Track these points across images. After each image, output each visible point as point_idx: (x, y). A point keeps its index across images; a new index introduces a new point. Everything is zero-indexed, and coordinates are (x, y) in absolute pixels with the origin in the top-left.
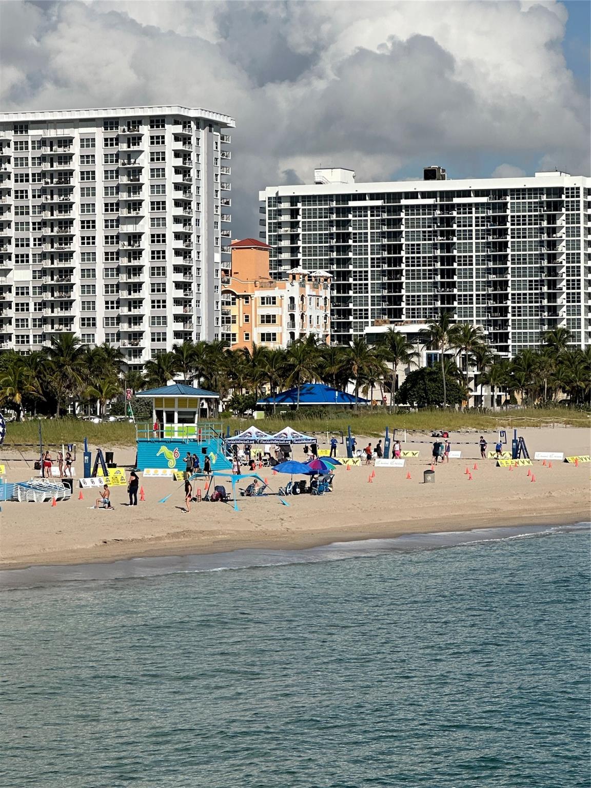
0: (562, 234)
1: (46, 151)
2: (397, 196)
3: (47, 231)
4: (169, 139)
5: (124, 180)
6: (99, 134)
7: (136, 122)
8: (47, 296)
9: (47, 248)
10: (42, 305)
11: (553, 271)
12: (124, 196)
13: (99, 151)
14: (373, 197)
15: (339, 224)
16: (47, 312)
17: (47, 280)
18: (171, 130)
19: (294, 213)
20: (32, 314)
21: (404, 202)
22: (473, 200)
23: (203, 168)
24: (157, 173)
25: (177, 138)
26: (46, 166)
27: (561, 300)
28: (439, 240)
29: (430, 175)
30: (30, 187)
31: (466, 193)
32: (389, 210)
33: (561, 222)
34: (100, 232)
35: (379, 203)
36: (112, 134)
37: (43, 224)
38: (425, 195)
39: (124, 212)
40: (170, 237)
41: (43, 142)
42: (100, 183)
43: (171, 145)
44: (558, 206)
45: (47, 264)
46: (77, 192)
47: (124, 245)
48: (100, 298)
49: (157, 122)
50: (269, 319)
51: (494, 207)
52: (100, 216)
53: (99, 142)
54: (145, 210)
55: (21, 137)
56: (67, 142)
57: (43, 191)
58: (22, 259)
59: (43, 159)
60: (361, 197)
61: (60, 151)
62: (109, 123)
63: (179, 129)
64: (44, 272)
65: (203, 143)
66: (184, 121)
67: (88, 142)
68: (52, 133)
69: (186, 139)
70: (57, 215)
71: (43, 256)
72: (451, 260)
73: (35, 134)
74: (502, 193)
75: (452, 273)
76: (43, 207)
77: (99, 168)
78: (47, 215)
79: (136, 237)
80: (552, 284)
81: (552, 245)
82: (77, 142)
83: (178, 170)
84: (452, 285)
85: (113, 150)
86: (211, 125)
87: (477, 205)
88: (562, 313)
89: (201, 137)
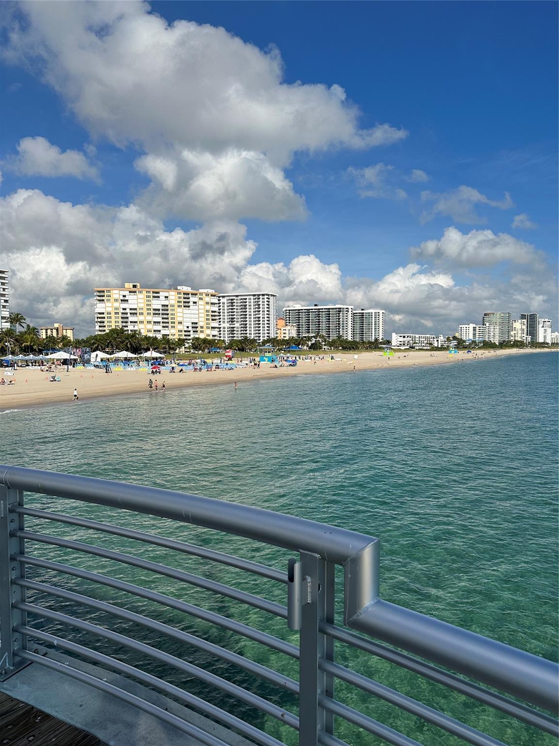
0: (341, 317)
1: (242, 301)
2: (309, 310)
3: (242, 316)
4: (265, 298)
5: (257, 306)
6: (252, 297)
7: (259, 295)
8: (242, 329)
9: (242, 319)
10: (241, 331)
11: (339, 324)
12: (257, 310)
13: (252, 301)
14: (305, 310)
15: (298, 315)
17: (242, 326)
19: (289, 313)
20: (239, 332)
21: (311, 311)
22: (324, 310)
23: (272, 304)
24: (263, 305)
25: (267, 298)
26: (242, 304)
27: (341, 330)
28: (317, 318)
29: (316, 305)
30: (239, 308)
31: (322, 309)
32: (308, 312)
33: (341, 314)
34: (252, 316)
36: (255, 297)
38: (315, 309)
39: (257, 313)
40: (266, 318)
41: (241, 299)
42: (252, 307)
43: (266, 300)
44: (340, 311)
45: (242, 323)
46: (248, 309)
47: (257, 319)
48: (252, 329)
49: (263, 295)
50: (285, 333)
51: (328, 311)
52: (252, 313)
53: (252, 299)
54: (261, 312)
55: (237, 298)
56: (246, 299)
57: (241, 309)
58: (237, 322)
60: (302, 310)
61: (245, 301)
62: (254, 295)
63: (267, 296)
65: (272, 299)
67: (250, 299)
68: (243, 297)
69: (269, 299)
70: (244, 313)
71: (241, 321)
72: (319, 322)
74: (330, 309)
75: (320, 324)
76: (241, 312)
77: (252, 304)
79: (259, 317)
80: (339, 327)
81: (339, 319)
82: (248, 299)
83: (267, 305)
84: (320, 327)
85: (255, 301)
86: (273, 296)
88: (341, 332)
89: (271, 297)
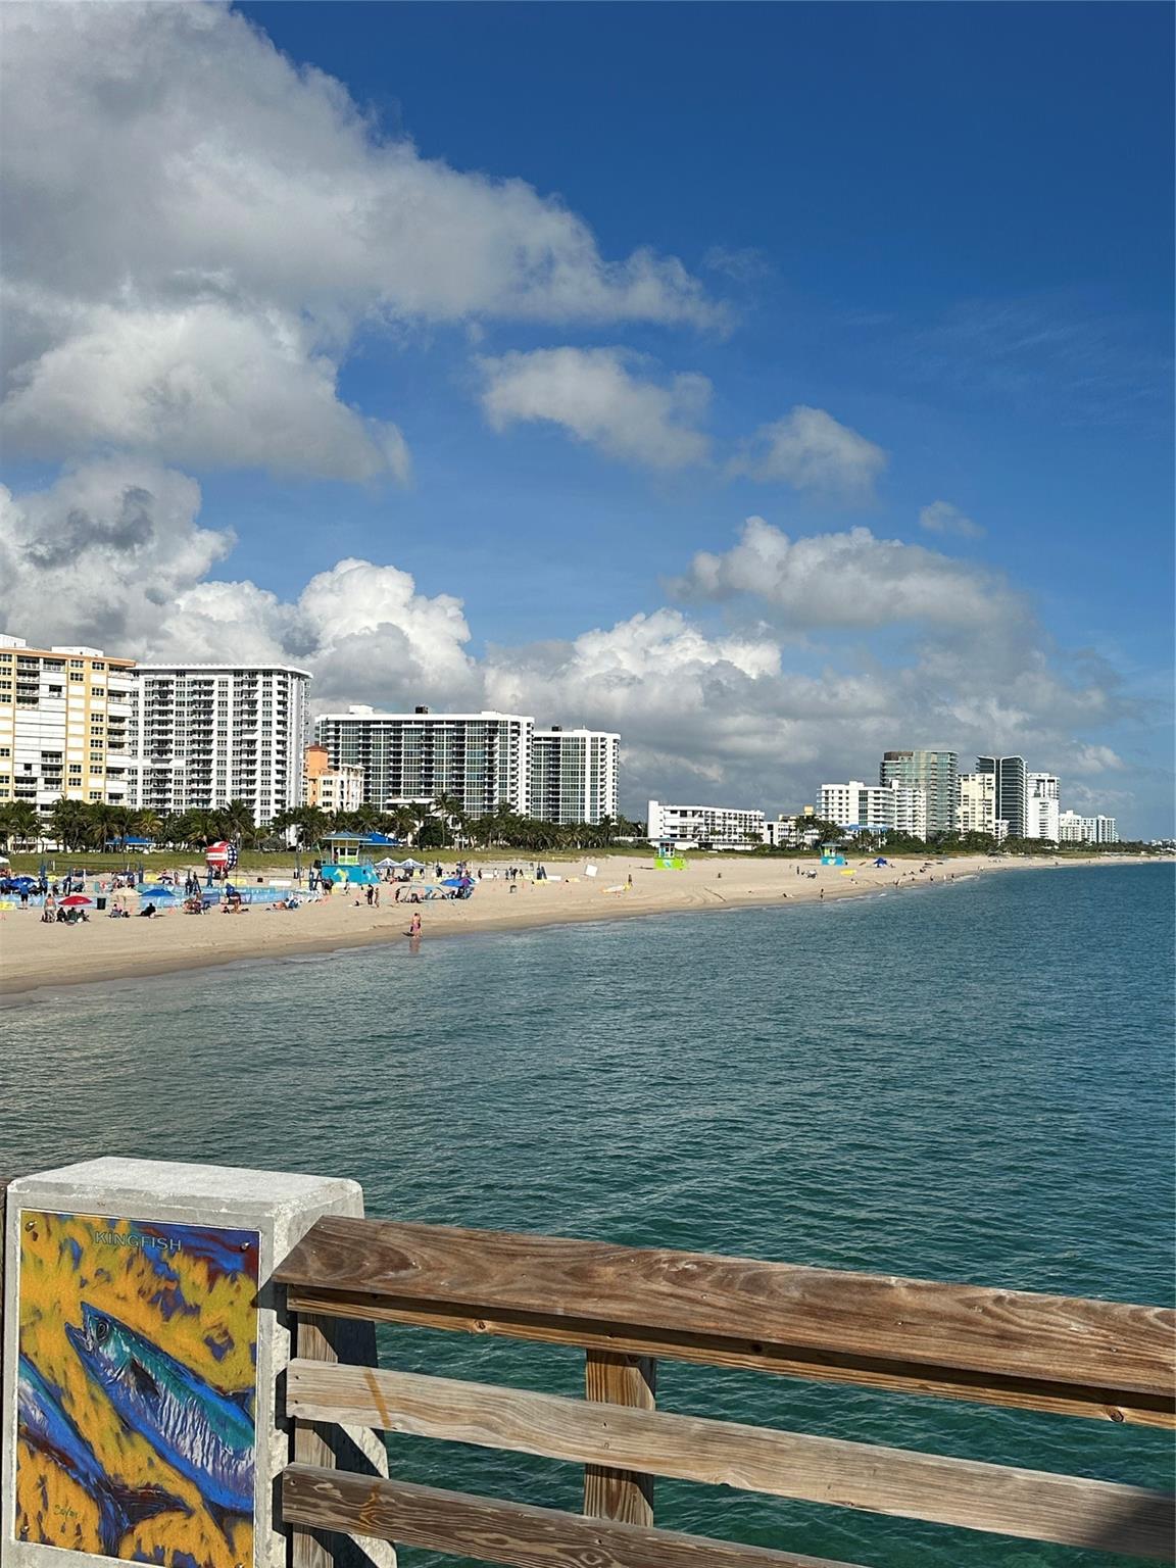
0: (497, 748)
1: (197, 687)
2: (400, 722)
3: (196, 737)
4: (275, 683)
5: (246, 707)
6: (231, 679)
7: (254, 673)
8: (195, 776)
9: (196, 747)
10: (192, 781)
11: (491, 769)
12: (245, 717)
13: (231, 689)
14: (385, 722)
15: (364, 738)
16: (195, 786)
17: (195, 766)
18: (275, 678)
19: (337, 731)
20: (185, 787)
21: (404, 726)
22: (445, 726)
23: (294, 701)
24: (267, 704)
25: (279, 683)
26: (196, 697)
27: (496, 786)
28: (424, 749)
29: (419, 710)
30: (185, 709)
31: (441, 722)
32: (394, 730)
33: (496, 741)
34: (230, 738)
35: (389, 726)
36: (239, 679)
37: (194, 732)
38: (416, 722)
39: (245, 727)
40: (274, 743)
41: (195, 683)
42: (230, 709)
43: (276, 688)
44: (495, 731)
45: (195, 756)
46: (215, 713)
47: (245, 747)
48: (229, 778)
49: (268, 673)
50: (328, 793)
51: (457, 730)
52: (230, 728)
53: (231, 684)
54: (259, 726)
55: (180, 679)
56: (210, 683)
57: (194, 712)
58: (179, 753)
59: (194, 692)
60: (378, 722)
61: (206, 688)
62: (237, 673)
63: (281, 678)
64: (193, 761)
65: (295, 687)
66: (284, 673)
67: (224, 684)
68: (200, 677)
69: (285, 684)
70: (202, 727)
71: (193, 751)
72: (431, 761)
73: (189, 677)
74: (463, 723)
75: (431, 769)
76: (194, 722)
77: (230, 699)
78: (196, 727)
79: (253, 742)
80: (491, 777)
81: (491, 754)
82: (216, 684)
83: (279, 703)
84: (432, 776)
85: (239, 689)
86: (300, 676)
87: (447, 729)
89: (293, 682)
